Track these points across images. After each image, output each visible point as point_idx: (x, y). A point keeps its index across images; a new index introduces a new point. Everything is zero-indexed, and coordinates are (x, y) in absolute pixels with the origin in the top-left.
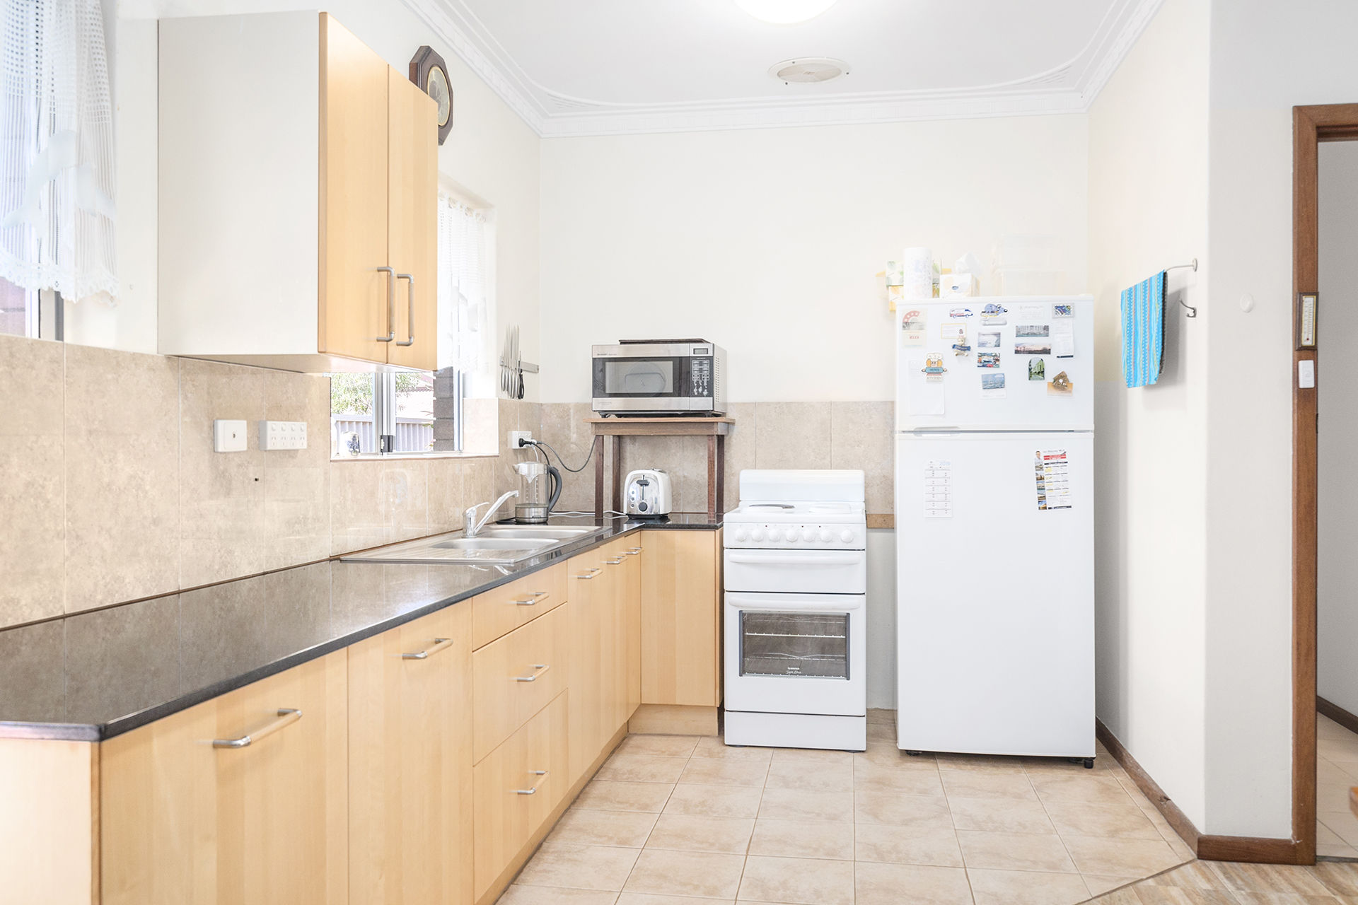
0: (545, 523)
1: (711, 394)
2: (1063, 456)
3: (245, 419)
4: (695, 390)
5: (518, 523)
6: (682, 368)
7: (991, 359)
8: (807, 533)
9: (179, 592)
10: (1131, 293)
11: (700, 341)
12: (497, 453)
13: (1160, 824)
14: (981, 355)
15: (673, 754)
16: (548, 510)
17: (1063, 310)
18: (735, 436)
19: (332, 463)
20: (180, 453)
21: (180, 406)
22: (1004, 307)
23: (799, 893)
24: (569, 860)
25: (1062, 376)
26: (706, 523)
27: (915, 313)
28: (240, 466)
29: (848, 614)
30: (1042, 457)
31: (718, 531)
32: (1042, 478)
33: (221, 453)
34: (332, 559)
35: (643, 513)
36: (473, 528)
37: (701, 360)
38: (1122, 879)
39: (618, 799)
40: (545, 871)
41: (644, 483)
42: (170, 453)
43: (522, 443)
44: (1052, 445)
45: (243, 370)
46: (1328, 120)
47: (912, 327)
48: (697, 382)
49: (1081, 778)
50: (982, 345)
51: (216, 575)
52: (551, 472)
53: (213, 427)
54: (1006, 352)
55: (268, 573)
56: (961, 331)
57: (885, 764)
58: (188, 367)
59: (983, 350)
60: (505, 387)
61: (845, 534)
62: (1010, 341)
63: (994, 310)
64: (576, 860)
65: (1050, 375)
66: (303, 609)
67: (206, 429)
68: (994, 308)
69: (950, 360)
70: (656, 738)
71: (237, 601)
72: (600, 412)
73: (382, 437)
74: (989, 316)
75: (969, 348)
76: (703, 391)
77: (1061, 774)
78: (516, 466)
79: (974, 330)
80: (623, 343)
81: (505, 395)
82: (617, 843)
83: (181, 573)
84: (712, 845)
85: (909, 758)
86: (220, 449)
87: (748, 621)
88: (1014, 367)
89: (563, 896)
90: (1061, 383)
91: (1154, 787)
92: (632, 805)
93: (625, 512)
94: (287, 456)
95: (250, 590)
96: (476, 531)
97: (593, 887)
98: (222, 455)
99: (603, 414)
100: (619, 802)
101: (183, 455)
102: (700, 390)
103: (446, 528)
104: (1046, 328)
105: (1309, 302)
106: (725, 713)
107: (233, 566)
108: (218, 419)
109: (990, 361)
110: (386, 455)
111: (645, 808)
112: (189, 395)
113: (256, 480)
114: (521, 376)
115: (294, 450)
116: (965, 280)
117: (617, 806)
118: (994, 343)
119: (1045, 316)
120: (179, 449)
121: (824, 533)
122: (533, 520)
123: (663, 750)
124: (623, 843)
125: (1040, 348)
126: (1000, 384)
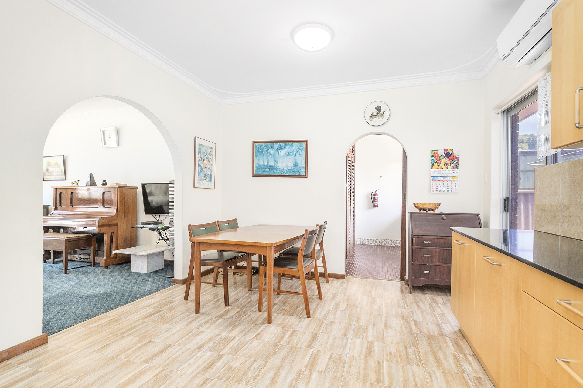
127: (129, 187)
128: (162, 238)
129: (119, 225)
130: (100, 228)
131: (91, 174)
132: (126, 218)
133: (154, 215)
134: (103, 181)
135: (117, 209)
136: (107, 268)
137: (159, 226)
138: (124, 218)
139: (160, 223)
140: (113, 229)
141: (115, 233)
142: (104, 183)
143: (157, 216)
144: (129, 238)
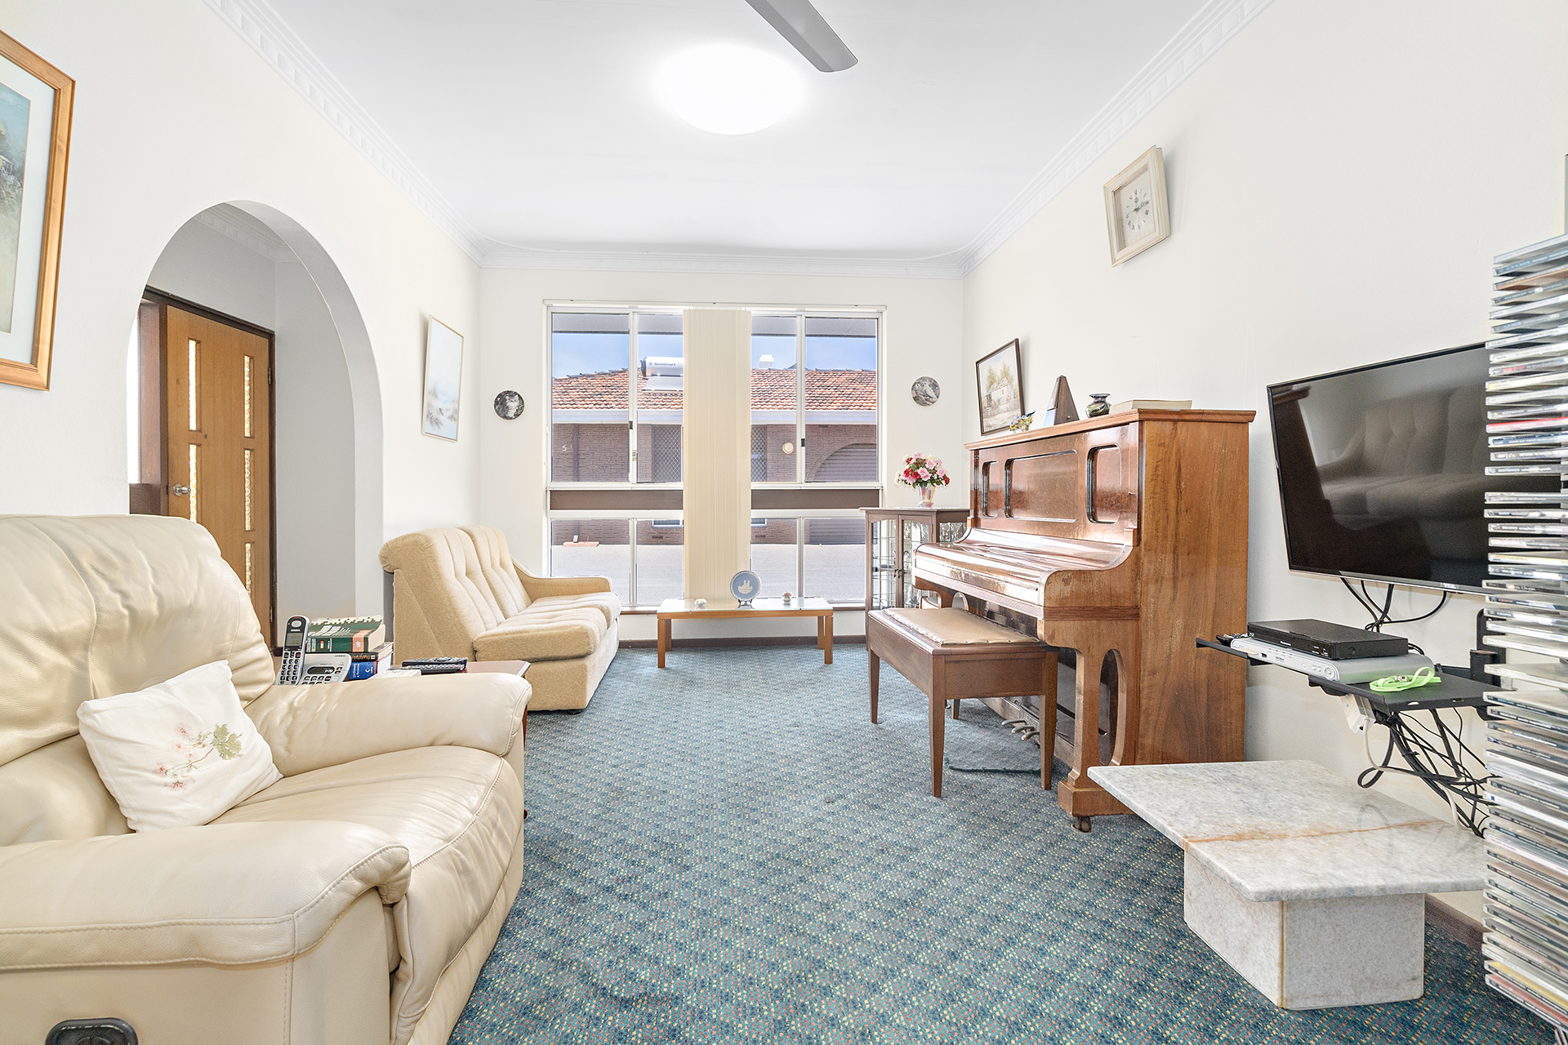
127: (1201, 417)
128: (1410, 756)
129: (1147, 612)
130: (1051, 623)
131: (1062, 381)
132: (1183, 584)
133: (1355, 582)
134: (1093, 400)
135: (1138, 533)
136: (1085, 826)
137: (1386, 680)
138: (1175, 579)
139: (1398, 648)
140: (1111, 635)
141: (1128, 654)
142: (1098, 407)
143: (1377, 589)
144: (1203, 690)
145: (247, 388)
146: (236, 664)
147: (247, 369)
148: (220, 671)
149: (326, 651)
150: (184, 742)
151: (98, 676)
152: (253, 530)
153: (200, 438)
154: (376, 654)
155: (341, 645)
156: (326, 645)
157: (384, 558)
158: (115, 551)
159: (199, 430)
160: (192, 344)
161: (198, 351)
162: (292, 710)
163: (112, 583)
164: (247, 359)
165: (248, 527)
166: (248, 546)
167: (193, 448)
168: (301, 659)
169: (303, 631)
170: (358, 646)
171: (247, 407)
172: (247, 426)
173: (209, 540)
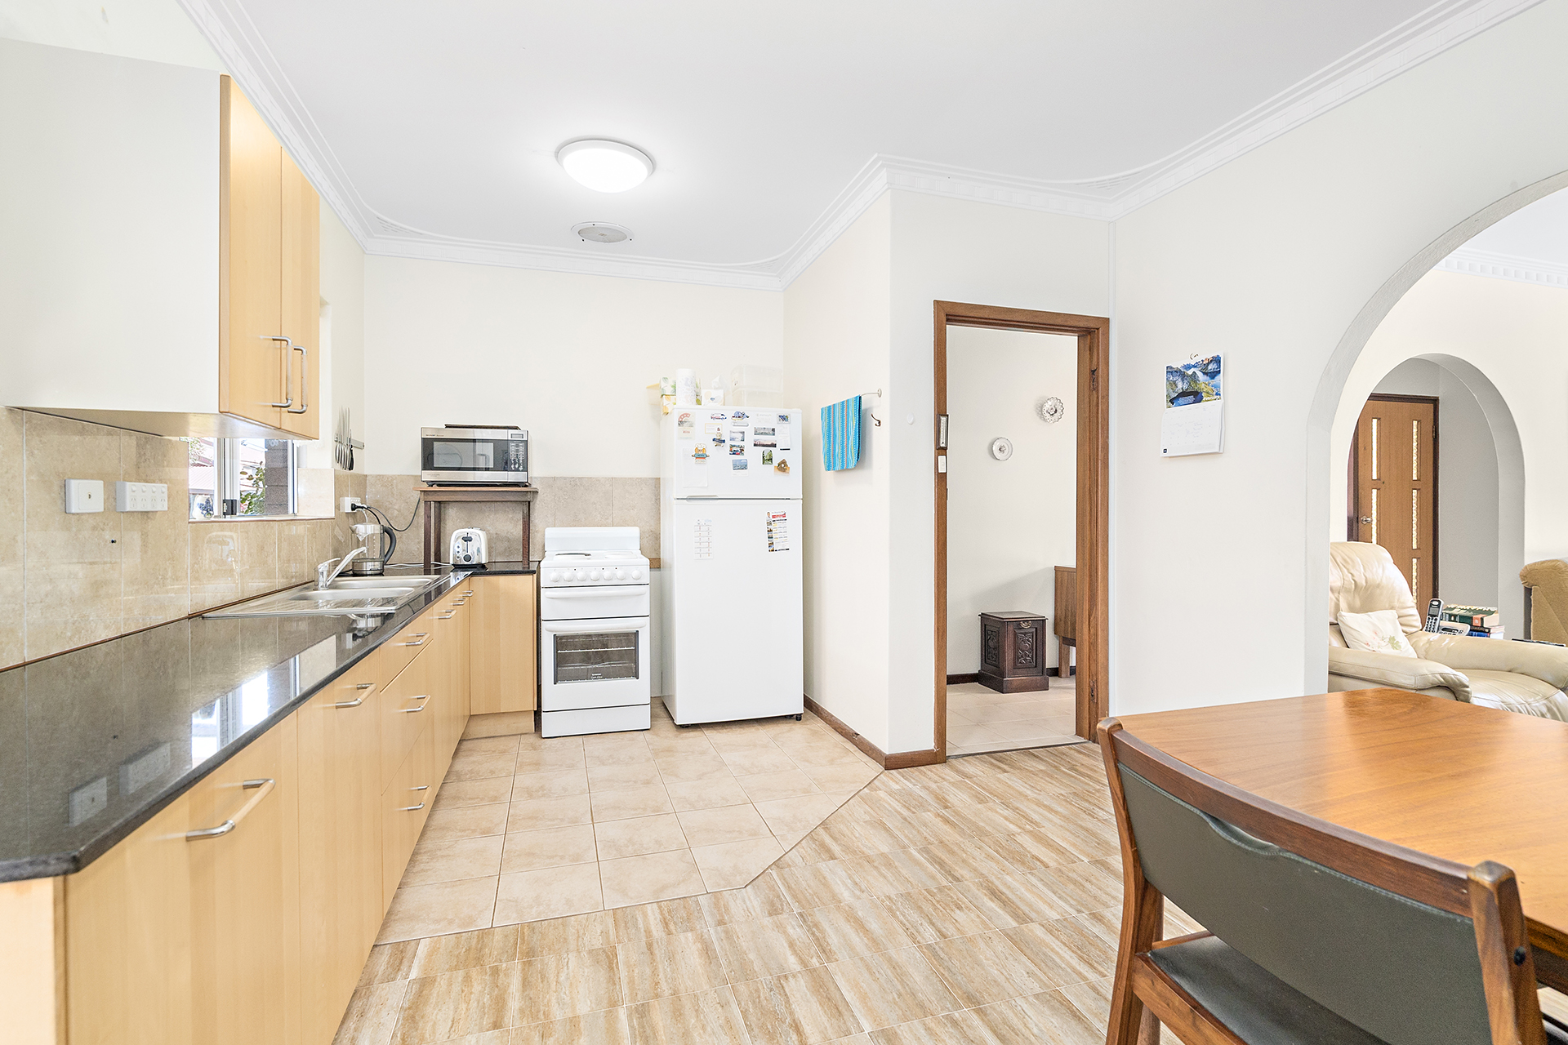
0: (381, 574)
1: (526, 469)
2: (784, 515)
3: (100, 479)
4: (513, 466)
5: (355, 575)
6: (501, 448)
7: (739, 449)
8: (606, 574)
9: (24, 665)
10: (830, 410)
11: (516, 428)
12: (333, 516)
13: (855, 751)
14: (732, 446)
15: (503, 752)
16: (384, 563)
17: (784, 418)
18: (538, 502)
19: (190, 524)
20: (25, 514)
21: (25, 463)
22: (747, 414)
23: (645, 846)
24: (443, 856)
25: (784, 462)
26: (521, 569)
27: (687, 415)
28: (94, 528)
29: (637, 631)
30: (771, 517)
31: (535, 575)
32: (771, 531)
33: (73, 514)
34: (190, 617)
35: (466, 563)
36: (322, 581)
37: (517, 443)
38: (850, 792)
39: (468, 796)
40: (423, 870)
41: (467, 539)
42: (13, 514)
43: (354, 507)
44: (777, 508)
45: (98, 429)
46: (952, 312)
47: (685, 424)
48: (514, 460)
49: (797, 728)
50: (732, 439)
51: (68, 643)
52: (387, 531)
53: (64, 487)
54: (748, 445)
55: (125, 635)
56: (719, 429)
57: (666, 736)
58: (34, 422)
59: (733, 443)
60: (339, 460)
61: (635, 573)
62: (750, 438)
63: (740, 416)
64: (449, 856)
65: (776, 461)
66: (162, 668)
67: (56, 488)
68: (740, 415)
69: (711, 449)
70: (482, 740)
71: (93, 667)
72: (427, 482)
73: (224, 501)
74: (737, 420)
75: (724, 441)
76: (519, 467)
77: (783, 727)
78: (354, 527)
79: (728, 429)
80: (447, 426)
81: (338, 466)
82: (481, 834)
83: (26, 644)
84: (562, 820)
85: (682, 730)
86: (74, 508)
87: (560, 642)
88: (753, 455)
89: (448, 889)
90: (783, 467)
91: (846, 727)
92: (482, 799)
93: (451, 562)
94: (145, 518)
95: (107, 654)
96: (328, 584)
97: (473, 876)
98: (74, 516)
99: (431, 483)
100: (470, 799)
101: (28, 516)
102: (517, 466)
103: (294, 581)
104: (773, 430)
105: (943, 419)
106: (543, 713)
107: (87, 631)
108: (70, 478)
109: (737, 451)
110: (228, 518)
111: (494, 799)
112: (36, 452)
113: (113, 542)
114: (351, 451)
115: (153, 512)
116: (719, 394)
117: (469, 802)
118: (740, 439)
119: (773, 423)
120: (23, 509)
121: (619, 573)
122: (369, 572)
123: (493, 750)
124: (486, 832)
125: (770, 443)
126: (744, 467)
145: (1415, 444)
146: (1401, 615)
147: (1415, 430)
148: (1393, 614)
149: (1455, 621)
150: (1376, 638)
151: (1343, 605)
152: (1418, 549)
153: (1379, 484)
154: (1489, 629)
155: (1464, 619)
156: (1455, 618)
157: (1523, 577)
158: (1349, 557)
159: (1379, 479)
160: (1375, 421)
161: (1379, 425)
162: (1429, 641)
163: (1348, 570)
164: (1415, 423)
165: (1415, 547)
166: (1415, 561)
167: (1375, 491)
168: (1437, 622)
169: (1439, 607)
170: (1477, 622)
171: (1415, 458)
172: (1415, 472)
173: (1387, 555)
